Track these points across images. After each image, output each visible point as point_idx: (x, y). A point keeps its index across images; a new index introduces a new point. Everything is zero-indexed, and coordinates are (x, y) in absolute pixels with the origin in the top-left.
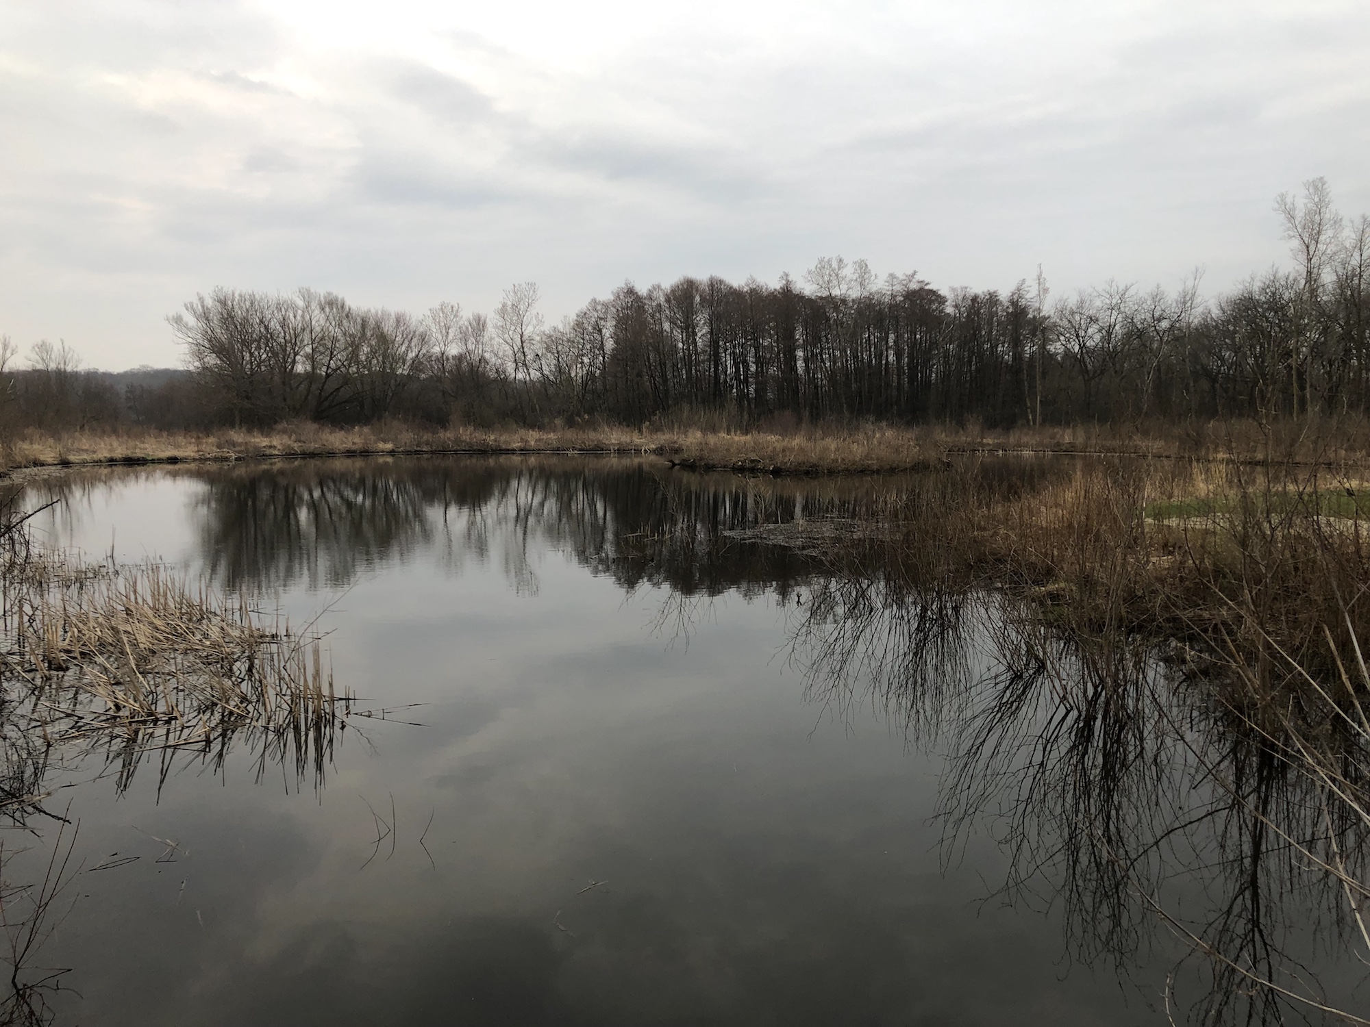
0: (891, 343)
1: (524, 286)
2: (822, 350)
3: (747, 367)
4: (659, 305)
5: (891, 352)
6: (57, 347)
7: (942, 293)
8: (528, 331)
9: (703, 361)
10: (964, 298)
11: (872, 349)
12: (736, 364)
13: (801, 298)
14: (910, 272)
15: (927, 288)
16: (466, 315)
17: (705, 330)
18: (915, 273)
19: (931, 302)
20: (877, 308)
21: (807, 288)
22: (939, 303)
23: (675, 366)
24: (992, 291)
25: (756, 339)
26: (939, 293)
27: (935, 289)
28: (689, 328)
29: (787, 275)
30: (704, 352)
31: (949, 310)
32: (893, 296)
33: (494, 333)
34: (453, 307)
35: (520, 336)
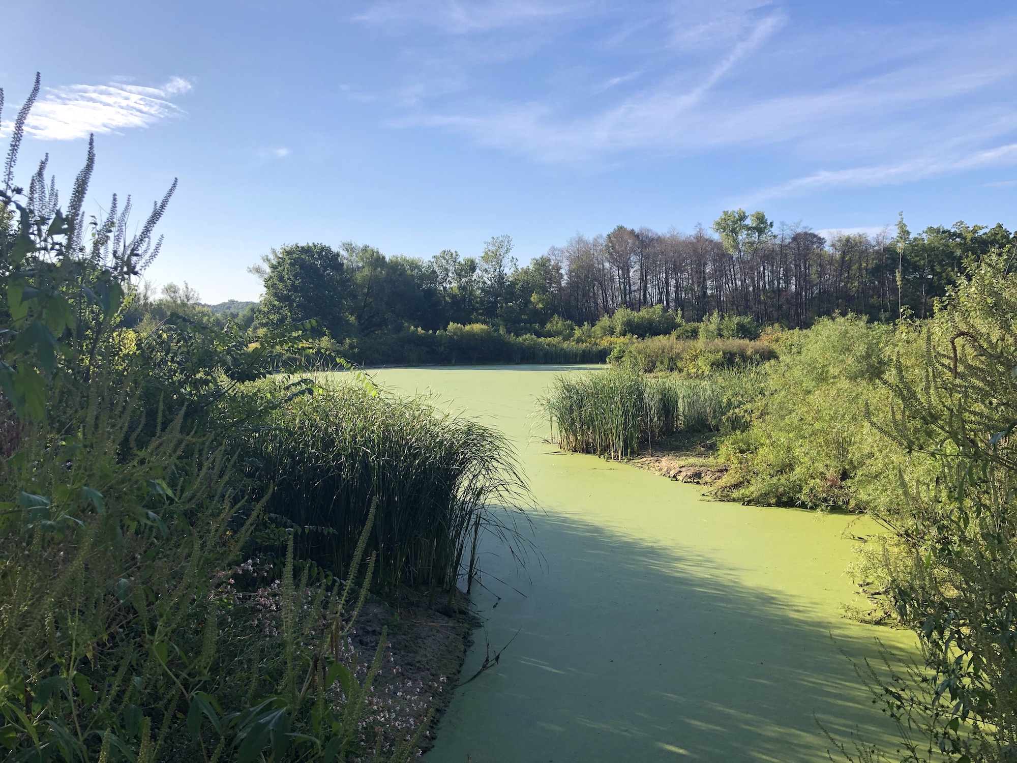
1: (501, 239)
3: (668, 293)
4: (601, 250)
5: (781, 281)
7: (822, 236)
8: (508, 271)
9: (635, 291)
10: (839, 241)
11: (766, 279)
12: (661, 294)
13: (712, 241)
15: (812, 231)
16: (461, 259)
17: (637, 267)
19: (813, 243)
21: (717, 237)
22: (820, 243)
24: (861, 233)
26: (820, 236)
27: (816, 233)
28: (624, 266)
29: (700, 224)
30: (635, 284)
31: (828, 248)
32: (783, 240)
33: (480, 272)
34: (452, 255)
35: (500, 275)
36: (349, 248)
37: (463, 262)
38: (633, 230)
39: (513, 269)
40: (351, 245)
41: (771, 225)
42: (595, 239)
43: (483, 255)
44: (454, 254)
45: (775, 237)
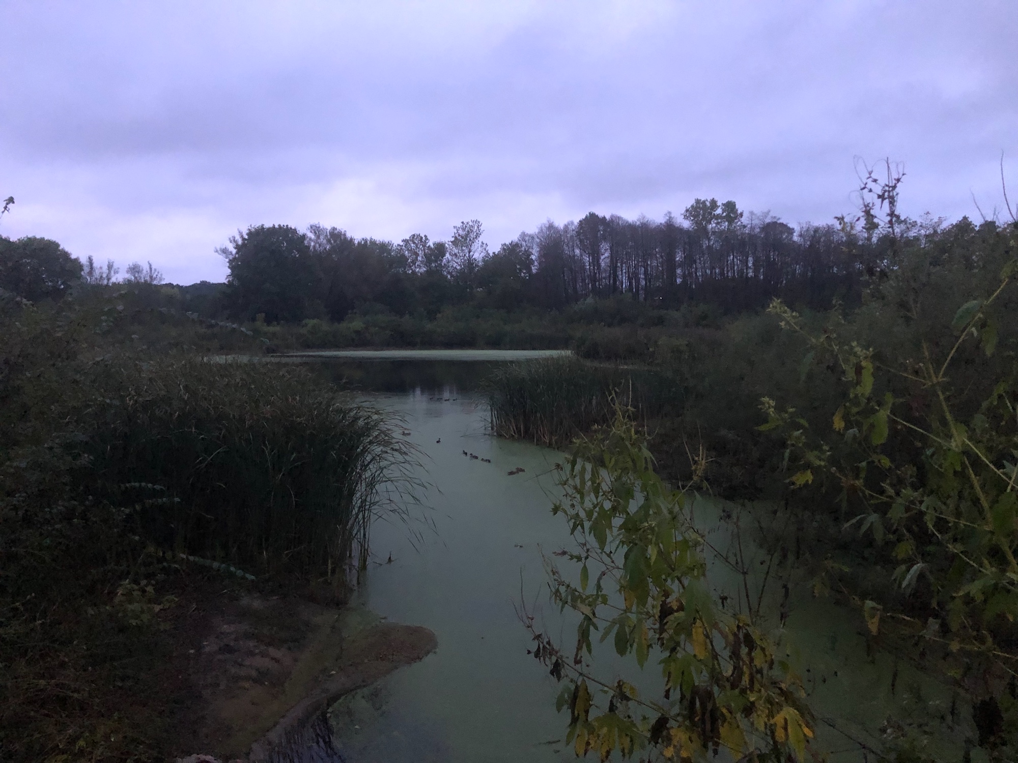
0: (750, 264)
1: (471, 224)
2: (696, 269)
3: (638, 281)
4: (572, 236)
5: (750, 271)
6: (146, 268)
7: (791, 225)
8: (478, 255)
9: (604, 278)
10: (807, 230)
11: (736, 268)
12: (630, 279)
13: (680, 230)
14: (766, 210)
15: (778, 222)
16: (431, 244)
17: (607, 255)
18: (769, 211)
19: (782, 233)
20: (739, 237)
21: (686, 224)
22: (788, 233)
23: (583, 280)
24: (830, 224)
25: (645, 261)
26: (789, 225)
27: (784, 223)
28: (595, 255)
29: (670, 213)
30: (605, 271)
31: (796, 238)
32: (752, 228)
33: (450, 258)
34: (422, 238)
35: (469, 260)
36: (316, 229)
37: (432, 246)
38: (604, 217)
39: (483, 254)
40: (319, 227)
41: (741, 215)
42: (566, 227)
43: (453, 239)
44: (424, 238)
45: (744, 225)
